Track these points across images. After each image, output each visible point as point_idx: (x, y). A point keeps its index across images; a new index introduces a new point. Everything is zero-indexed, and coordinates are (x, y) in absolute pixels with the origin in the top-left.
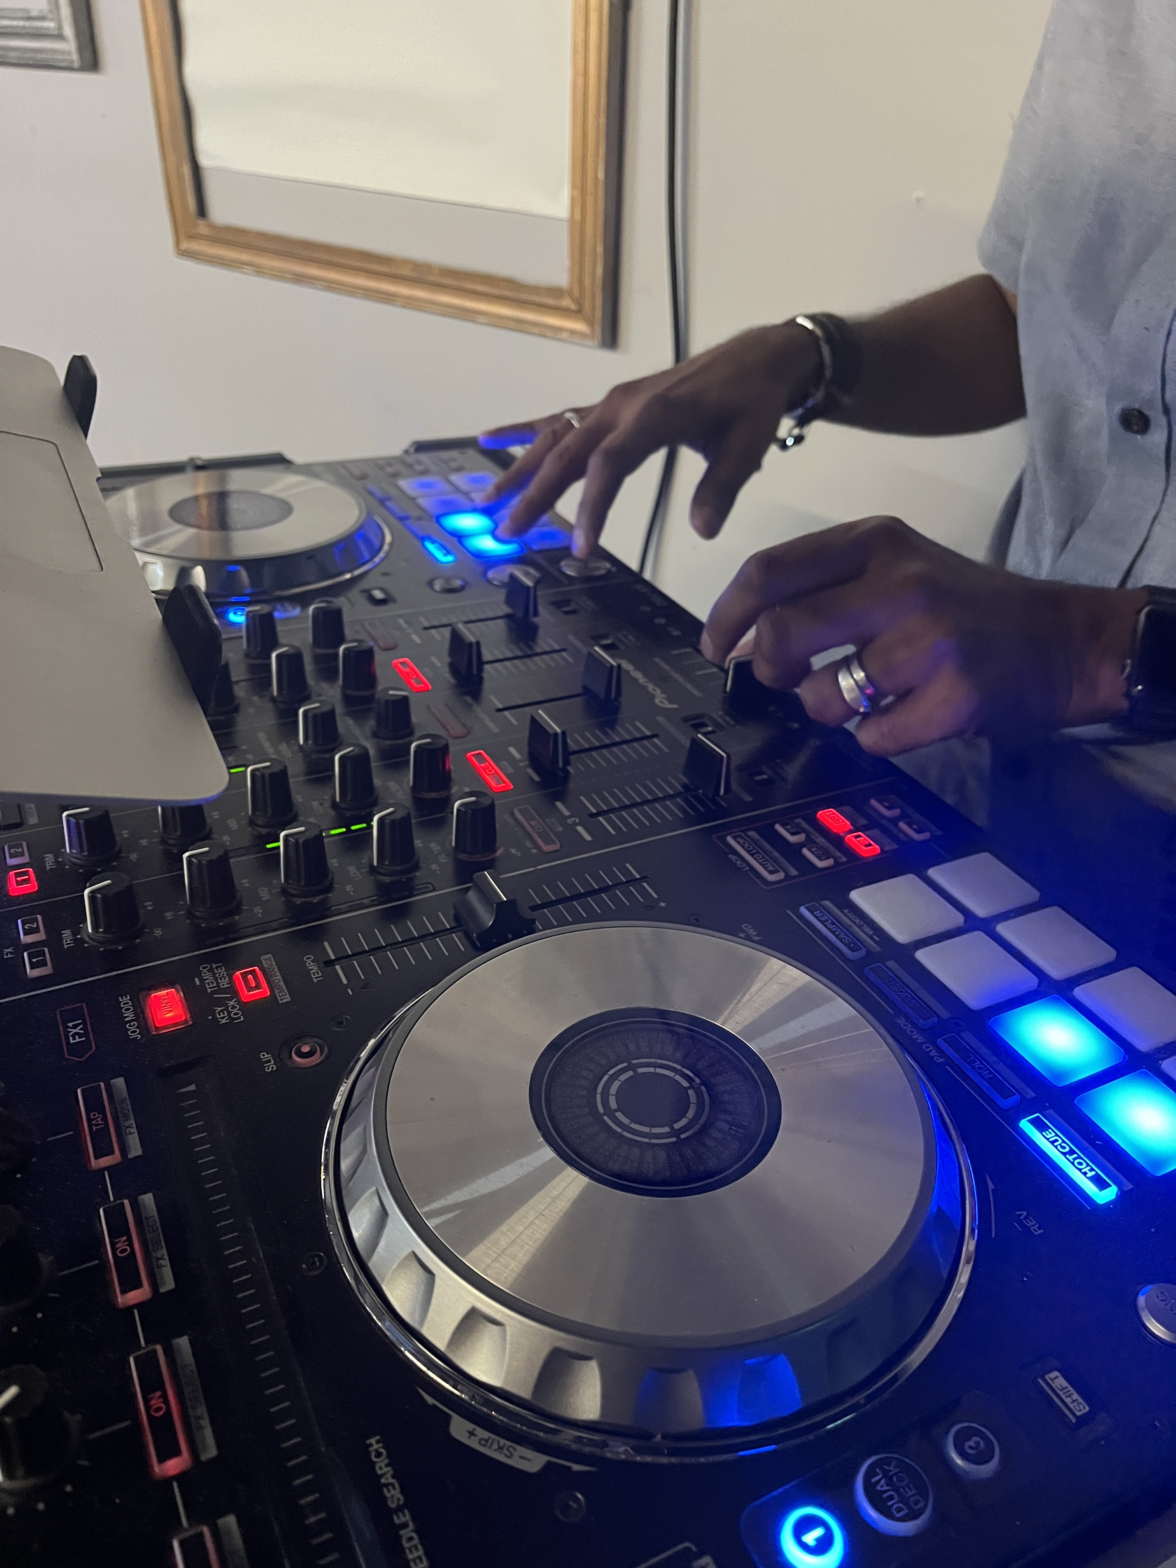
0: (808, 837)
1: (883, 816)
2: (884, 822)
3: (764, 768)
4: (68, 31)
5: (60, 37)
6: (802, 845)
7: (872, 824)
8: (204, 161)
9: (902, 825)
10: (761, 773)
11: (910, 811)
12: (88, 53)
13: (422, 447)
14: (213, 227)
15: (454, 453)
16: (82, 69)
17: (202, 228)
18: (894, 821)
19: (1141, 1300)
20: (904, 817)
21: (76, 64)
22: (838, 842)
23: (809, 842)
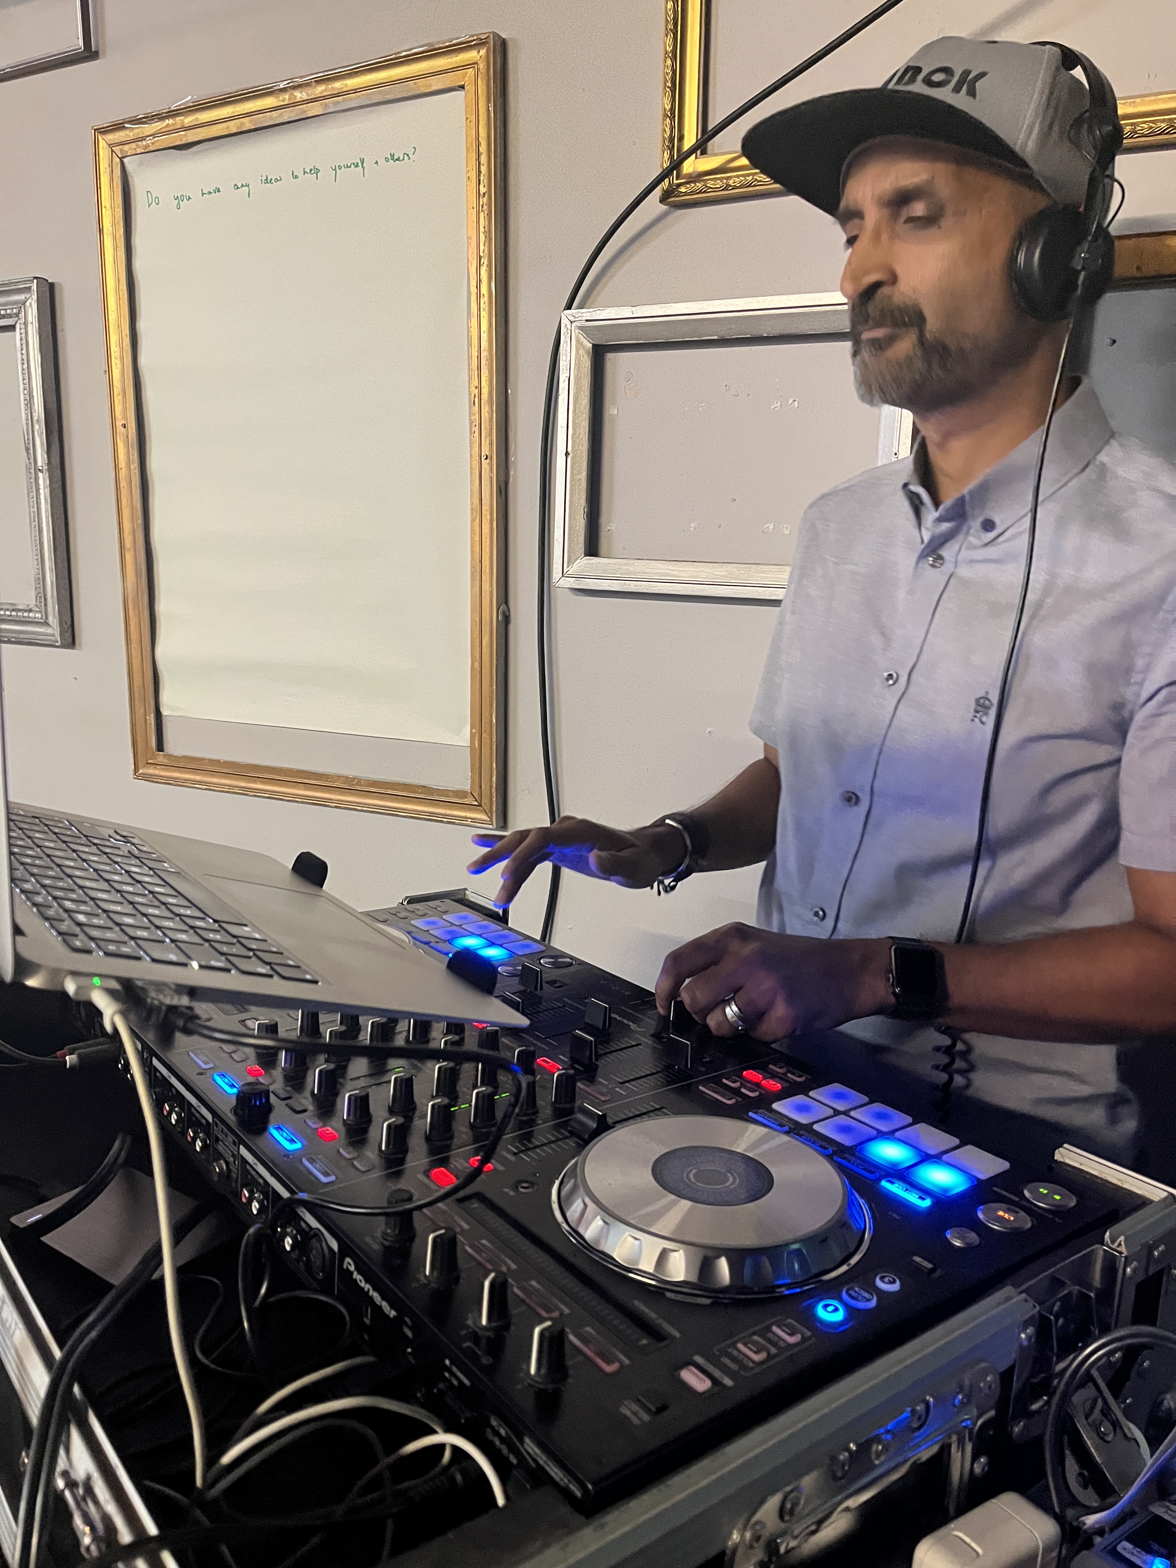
0: (741, 1084)
1: (778, 1072)
2: (780, 1075)
3: (706, 1056)
4: (53, 620)
5: (46, 624)
6: (740, 1088)
7: (774, 1076)
8: (165, 712)
9: (789, 1075)
10: (705, 1058)
11: (791, 1069)
12: (68, 635)
13: (412, 900)
14: (170, 756)
15: (437, 903)
16: (63, 646)
17: (160, 758)
18: (785, 1074)
19: (949, 1236)
20: (788, 1071)
21: (59, 644)
22: (758, 1085)
23: (742, 1085)
